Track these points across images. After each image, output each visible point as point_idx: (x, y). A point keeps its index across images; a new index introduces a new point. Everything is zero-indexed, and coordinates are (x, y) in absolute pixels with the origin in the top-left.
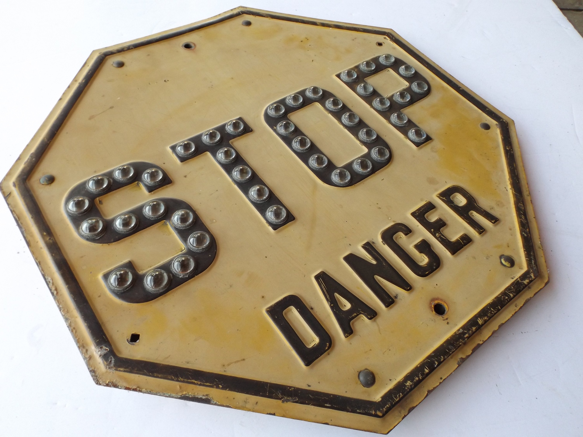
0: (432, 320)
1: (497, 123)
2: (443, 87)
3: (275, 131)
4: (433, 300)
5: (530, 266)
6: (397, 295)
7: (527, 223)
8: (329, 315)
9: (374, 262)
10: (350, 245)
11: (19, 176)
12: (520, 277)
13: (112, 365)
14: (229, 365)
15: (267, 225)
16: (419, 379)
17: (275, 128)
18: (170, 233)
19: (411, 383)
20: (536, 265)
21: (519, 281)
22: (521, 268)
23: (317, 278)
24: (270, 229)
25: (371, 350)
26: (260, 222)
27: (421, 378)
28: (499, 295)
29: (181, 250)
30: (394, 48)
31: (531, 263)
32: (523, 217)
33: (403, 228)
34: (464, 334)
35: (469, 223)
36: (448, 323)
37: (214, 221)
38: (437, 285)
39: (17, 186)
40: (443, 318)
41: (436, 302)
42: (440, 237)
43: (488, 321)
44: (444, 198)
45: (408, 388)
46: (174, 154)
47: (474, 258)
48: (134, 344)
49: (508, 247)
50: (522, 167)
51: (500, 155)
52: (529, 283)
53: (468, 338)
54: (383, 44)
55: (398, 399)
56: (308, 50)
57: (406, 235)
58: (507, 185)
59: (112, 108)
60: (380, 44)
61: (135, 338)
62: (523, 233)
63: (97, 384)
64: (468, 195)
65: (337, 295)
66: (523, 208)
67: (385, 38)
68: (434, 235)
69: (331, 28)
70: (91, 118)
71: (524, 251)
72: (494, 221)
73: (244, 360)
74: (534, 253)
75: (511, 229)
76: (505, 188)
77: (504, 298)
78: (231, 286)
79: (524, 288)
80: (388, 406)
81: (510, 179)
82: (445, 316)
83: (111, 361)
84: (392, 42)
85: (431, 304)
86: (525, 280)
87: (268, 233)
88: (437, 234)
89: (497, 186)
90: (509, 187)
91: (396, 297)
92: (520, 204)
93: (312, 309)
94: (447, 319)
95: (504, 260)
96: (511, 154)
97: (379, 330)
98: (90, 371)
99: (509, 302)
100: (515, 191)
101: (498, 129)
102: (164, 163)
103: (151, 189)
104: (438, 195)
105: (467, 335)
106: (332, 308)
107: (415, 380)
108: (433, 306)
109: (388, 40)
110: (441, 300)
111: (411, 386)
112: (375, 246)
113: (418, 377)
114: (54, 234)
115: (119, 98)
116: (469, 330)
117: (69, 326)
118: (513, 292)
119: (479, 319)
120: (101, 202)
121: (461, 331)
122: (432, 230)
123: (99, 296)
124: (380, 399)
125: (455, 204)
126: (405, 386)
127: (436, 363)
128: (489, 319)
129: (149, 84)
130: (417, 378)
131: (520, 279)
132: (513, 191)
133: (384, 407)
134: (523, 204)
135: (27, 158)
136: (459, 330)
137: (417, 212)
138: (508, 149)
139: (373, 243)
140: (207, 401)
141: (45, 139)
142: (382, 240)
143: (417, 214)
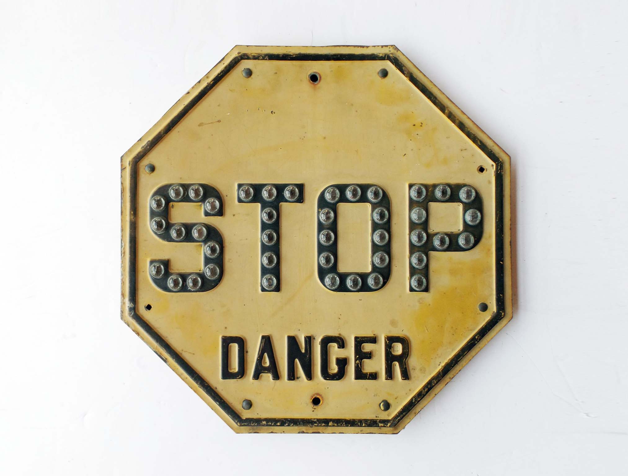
0: (306, 404)
1: (495, 312)
2: (489, 250)
3: (319, 212)
4: (318, 394)
5: (394, 419)
6: (300, 377)
7: (424, 396)
8: (253, 362)
9: (303, 351)
10: (299, 330)
11: (135, 158)
12: (380, 420)
13: (131, 315)
14: (185, 352)
15: (259, 285)
16: (271, 424)
17: (320, 210)
18: (200, 254)
19: (265, 423)
20: (398, 422)
21: (377, 421)
22: (388, 415)
23: (263, 337)
24: (260, 288)
25: (260, 394)
26: (257, 280)
27: (272, 425)
28: (357, 419)
29: (199, 269)
30: (490, 182)
31: (397, 418)
32: (426, 390)
33: (341, 343)
34: (315, 422)
35: (386, 369)
36: (313, 411)
37: (231, 261)
38: (328, 388)
39: (131, 165)
40: (313, 407)
41: (318, 397)
42: (358, 364)
43: (335, 426)
44: (388, 342)
45: (262, 424)
46: (237, 192)
47: (367, 389)
48: (146, 310)
49: (396, 399)
50: (472, 357)
51: (466, 337)
52: (382, 426)
53: (316, 426)
54: (485, 171)
55: (253, 425)
56: (411, 140)
57: (339, 348)
58: (444, 362)
59: (219, 121)
60: (481, 170)
61: (149, 307)
62: (414, 399)
63: (121, 319)
64: (406, 351)
65: (266, 354)
66: (434, 385)
67: (493, 165)
68: (356, 360)
69: (453, 124)
70: (201, 125)
71: (402, 409)
72: (404, 378)
73: (194, 354)
74: (406, 414)
75: (410, 390)
76: (440, 363)
77: (358, 423)
78: (213, 310)
79: (376, 426)
80: (245, 424)
81: (450, 360)
82: (315, 407)
83: (132, 313)
84: (494, 175)
85: (314, 395)
86: (381, 423)
87: (257, 290)
88: (358, 361)
89: (436, 358)
90: (443, 364)
91: (298, 378)
92: (435, 380)
93: (247, 352)
94: (315, 409)
95: (383, 404)
96: (474, 342)
97: (273, 388)
98: (121, 311)
99: (358, 426)
100: (442, 371)
101: (491, 316)
102: (227, 196)
103: (207, 214)
104: (386, 337)
105: (316, 425)
106: (258, 360)
107: (268, 424)
108: (314, 397)
109: (493, 169)
110: (322, 398)
111: (264, 424)
112: (313, 342)
113: (272, 423)
114: (137, 215)
115: (229, 114)
116: (320, 423)
117: (122, 280)
118: (367, 424)
119: (331, 422)
120: (173, 206)
121: (316, 420)
122: (358, 356)
123: (143, 272)
124: (245, 419)
125: (391, 350)
126: (262, 422)
127: (287, 424)
128: (337, 426)
129: (259, 109)
130: (270, 424)
131: (379, 421)
132: (441, 370)
133: (243, 423)
134: (437, 383)
135: (144, 143)
136: (315, 419)
137: (360, 338)
138: (476, 337)
139: (314, 339)
140: (165, 361)
141: (162, 131)
142: (320, 341)
143: (359, 340)
